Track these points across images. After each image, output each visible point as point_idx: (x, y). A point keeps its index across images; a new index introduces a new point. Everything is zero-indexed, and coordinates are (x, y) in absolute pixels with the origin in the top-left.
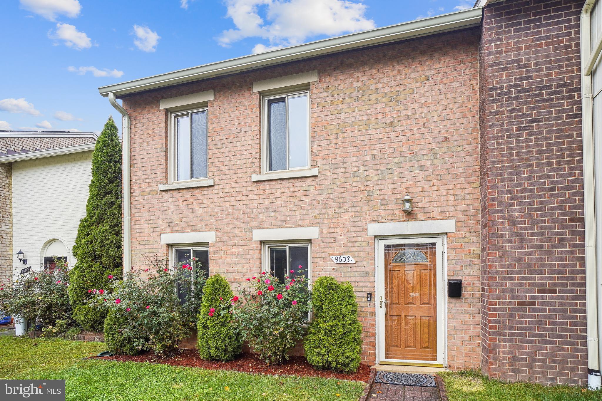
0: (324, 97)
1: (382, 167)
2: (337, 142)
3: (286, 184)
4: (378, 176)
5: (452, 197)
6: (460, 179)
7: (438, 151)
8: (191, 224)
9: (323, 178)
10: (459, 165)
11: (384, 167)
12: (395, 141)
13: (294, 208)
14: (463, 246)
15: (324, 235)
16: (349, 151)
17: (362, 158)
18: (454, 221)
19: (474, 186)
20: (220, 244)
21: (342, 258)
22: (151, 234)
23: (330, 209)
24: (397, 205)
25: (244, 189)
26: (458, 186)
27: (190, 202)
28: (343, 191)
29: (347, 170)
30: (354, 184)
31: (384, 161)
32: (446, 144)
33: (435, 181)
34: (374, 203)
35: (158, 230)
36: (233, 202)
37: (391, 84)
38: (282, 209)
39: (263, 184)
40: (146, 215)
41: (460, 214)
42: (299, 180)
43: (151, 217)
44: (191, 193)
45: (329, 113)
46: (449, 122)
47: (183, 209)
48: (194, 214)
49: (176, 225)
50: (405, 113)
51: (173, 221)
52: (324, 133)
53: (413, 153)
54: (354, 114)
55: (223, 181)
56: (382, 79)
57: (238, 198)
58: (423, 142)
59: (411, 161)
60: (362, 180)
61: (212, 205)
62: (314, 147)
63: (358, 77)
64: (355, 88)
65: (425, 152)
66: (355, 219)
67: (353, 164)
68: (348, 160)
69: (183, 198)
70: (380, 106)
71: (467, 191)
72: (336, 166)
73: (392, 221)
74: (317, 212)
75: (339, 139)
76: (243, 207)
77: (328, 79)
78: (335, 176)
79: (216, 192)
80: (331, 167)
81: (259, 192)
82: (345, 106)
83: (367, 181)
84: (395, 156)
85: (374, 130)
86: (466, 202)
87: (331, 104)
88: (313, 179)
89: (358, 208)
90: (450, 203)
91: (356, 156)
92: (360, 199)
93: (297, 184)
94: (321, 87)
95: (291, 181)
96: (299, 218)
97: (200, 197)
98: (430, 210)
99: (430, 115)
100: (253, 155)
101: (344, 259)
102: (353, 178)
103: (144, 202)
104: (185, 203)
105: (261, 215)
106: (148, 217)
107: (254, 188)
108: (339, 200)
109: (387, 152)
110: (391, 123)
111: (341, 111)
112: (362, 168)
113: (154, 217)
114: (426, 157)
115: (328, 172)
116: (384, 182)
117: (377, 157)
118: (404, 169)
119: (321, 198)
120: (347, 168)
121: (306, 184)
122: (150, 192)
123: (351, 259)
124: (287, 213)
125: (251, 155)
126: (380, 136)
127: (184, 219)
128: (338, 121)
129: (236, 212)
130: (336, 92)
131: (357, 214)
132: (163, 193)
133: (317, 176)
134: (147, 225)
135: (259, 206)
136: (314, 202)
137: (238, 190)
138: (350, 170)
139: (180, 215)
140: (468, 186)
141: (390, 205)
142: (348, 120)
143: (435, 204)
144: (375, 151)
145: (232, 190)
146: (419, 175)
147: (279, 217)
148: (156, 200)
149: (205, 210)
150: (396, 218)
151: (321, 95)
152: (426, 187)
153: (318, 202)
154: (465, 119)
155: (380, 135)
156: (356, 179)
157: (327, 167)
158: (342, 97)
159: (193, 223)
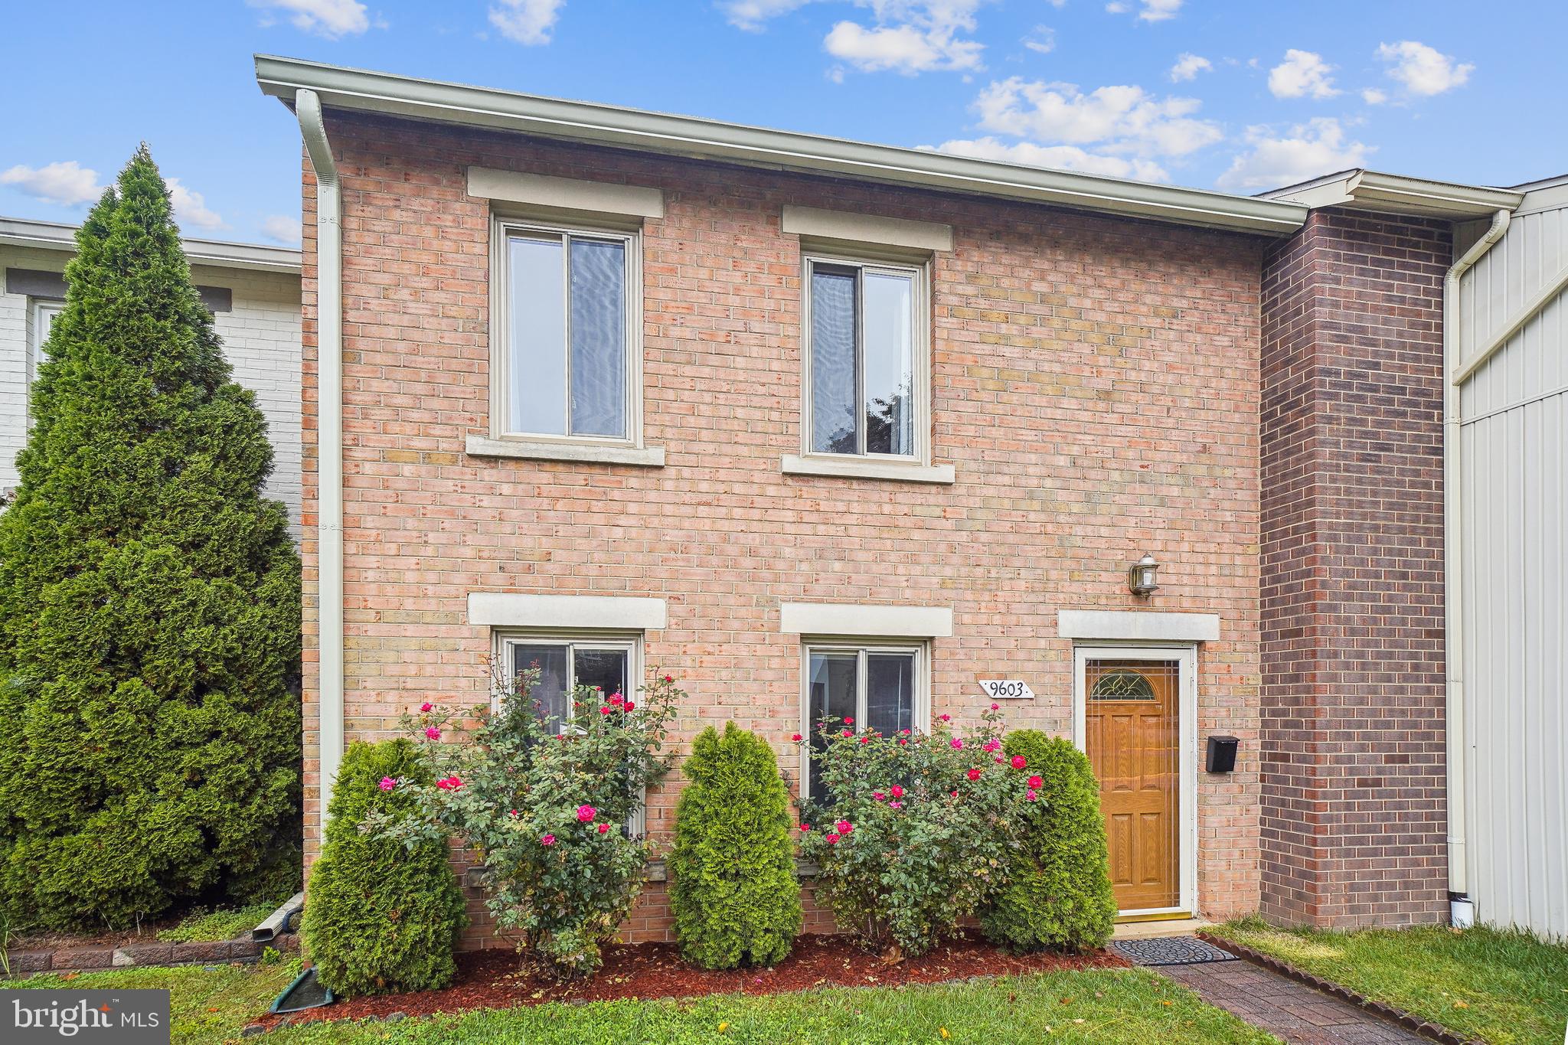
0: (968, 297)
1: (1088, 486)
2: (997, 412)
3: (874, 493)
4: (1080, 505)
5: (1213, 569)
6: (1227, 535)
7: (1192, 471)
8: (584, 570)
9: (962, 490)
10: (1227, 505)
11: (1093, 486)
12: (1114, 433)
13: (893, 557)
14: (1232, 669)
15: (964, 630)
16: (1021, 437)
17: (1049, 459)
18: (1216, 618)
19: (1251, 551)
20: (680, 635)
21: (1005, 685)
22: (431, 590)
23: (977, 569)
24: (1117, 573)
25: (755, 490)
26: (1225, 548)
27: (581, 506)
28: (1007, 528)
29: (1016, 481)
30: (1032, 517)
31: (1092, 474)
32: (1204, 457)
33: (1186, 532)
34: (1074, 565)
35: (460, 578)
36: (723, 521)
37: (1109, 306)
38: (861, 556)
39: (811, 484)
40: (409, 526)
41: (1228, 604)
42: (906, 488)
43: (431, 535)
44: (582, 477)
45: (977, 339)
46: (1210, 415)
47: (556, 525)
48: (595, 543)
49: (529, 569)
50: (1133, 375)
51: (517, 555)
52: (967, 382)
53: (1147, 467)
54: (1033, 354)
55: (693, 458)
56: (1090, 291)
57: (738, 512)
58: (1165, 446)
59: (1144, 482)
60: (1049, 508)
61: (655, 522)
62: (942, 413)
63: (1043, 271)
64: (1035, 293)
65: (1169, 468)
66: (1032, 598)
67: (1031, 470)
68: (1020, 457)
69: (555, 491)
70: (1086, 349)
71: (1238, 560)
72: (994, 468)
73: (1106, 608)
74: (948, 571)
75: (1000, 406)
76: (754, 539)
77: (975, 253)
78: (991, 491)
79: (669, 485)
80: (982, 468)
81: (801, 504)
82: (1014, 330)
83: (1058, 513)
84: (1114, 466)
85: (1074, 401)
86: (1238, 581)
87: (983, 317)
88: (940, 489)
89: (1039, 571)
90: (1212, 581)
91: (1036, 452)
92: (1044, 553)
93: (900, 497)
94: (959, 268)
95: (886, 487)
96: (905, 584)
97: (616, 494)
98: (1177, 590)
99: (1178, 391)
100: (782, 401)
101: (1011, 688)
102: (1029, 502)
103: (400, 484)
104: (560, 505)
105: (804, 566)
106: (415, 534)
107: (785, 491)
108: (998, 550)
109: (1100, 455)
110: (1108, 393)
111: (1006, 340)
112: (1048, 483)
113: (443, 538)
114: (1172, 481)
115: (974, 479)
116: (1093, 520)
117: (1079, 462)
118: (1130, 496)
119: (957, 539)
120: (1017, 476)
121: (924, 501)
122: (427, 456)
123: (1025, 688)
124: (875, 568)
125: (776, 399)
126: (1085, 416)
127: (558, 555)
128: (1000, 363)
129: (732, 550)
130: (994, 292)
131: (1037, 585)
132: (480, 464)
133: (950, 484)
134: (414, 560)
135: (798, 540)
136: (942, 548)
137: (738, 488)
138: (1023, 481)
139: (544, 539)
140: (1239, 549)
141: (1102, 573)
142: (1020, 365)
143: (1186, 580)
144: (1076, 448)
145: (722, 488)
146: (1159, 515)
147: (854, 576)
148: (450, 483)
149: (634, 533)
150: (1114, 602)
151: (960, 289)
152: (1169, 543)
153: (952, 549)
154: (1237, 415)
155: (1086, 413)
156: (1037, 505)
157: (973, 466)
158: (1007, 306)
159: (593, 570)
